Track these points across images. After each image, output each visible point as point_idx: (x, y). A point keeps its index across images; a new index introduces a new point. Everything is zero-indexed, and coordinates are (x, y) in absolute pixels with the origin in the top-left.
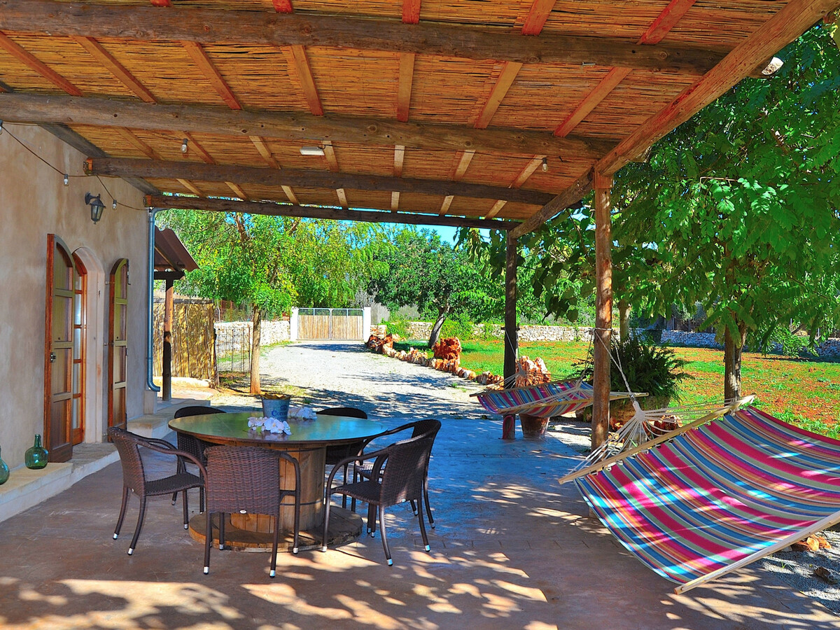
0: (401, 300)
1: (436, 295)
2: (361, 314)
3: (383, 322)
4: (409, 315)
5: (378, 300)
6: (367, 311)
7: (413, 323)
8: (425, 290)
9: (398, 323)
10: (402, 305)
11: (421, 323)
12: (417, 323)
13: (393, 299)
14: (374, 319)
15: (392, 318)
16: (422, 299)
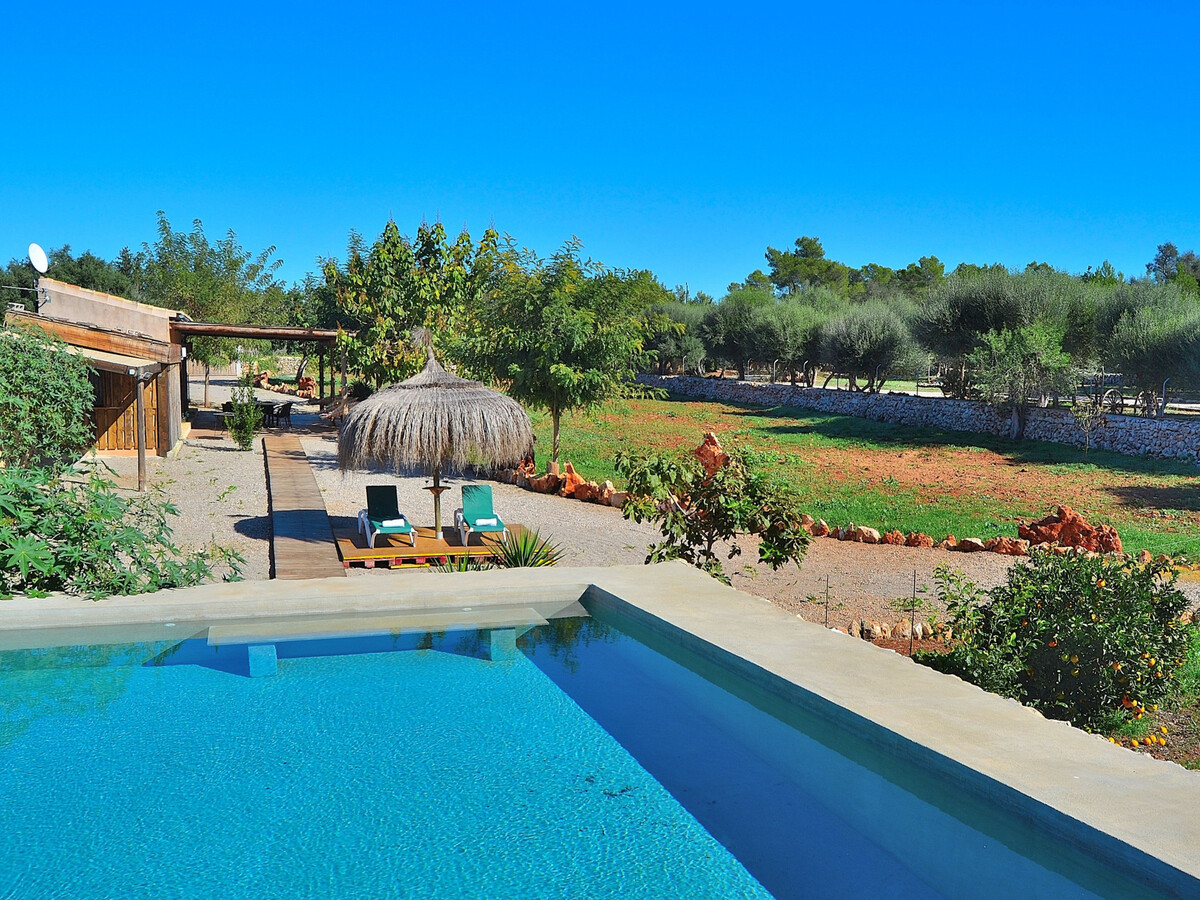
7: (283, 358)
9: (268, 358)
11: (289, 358)
12: (286, 358)
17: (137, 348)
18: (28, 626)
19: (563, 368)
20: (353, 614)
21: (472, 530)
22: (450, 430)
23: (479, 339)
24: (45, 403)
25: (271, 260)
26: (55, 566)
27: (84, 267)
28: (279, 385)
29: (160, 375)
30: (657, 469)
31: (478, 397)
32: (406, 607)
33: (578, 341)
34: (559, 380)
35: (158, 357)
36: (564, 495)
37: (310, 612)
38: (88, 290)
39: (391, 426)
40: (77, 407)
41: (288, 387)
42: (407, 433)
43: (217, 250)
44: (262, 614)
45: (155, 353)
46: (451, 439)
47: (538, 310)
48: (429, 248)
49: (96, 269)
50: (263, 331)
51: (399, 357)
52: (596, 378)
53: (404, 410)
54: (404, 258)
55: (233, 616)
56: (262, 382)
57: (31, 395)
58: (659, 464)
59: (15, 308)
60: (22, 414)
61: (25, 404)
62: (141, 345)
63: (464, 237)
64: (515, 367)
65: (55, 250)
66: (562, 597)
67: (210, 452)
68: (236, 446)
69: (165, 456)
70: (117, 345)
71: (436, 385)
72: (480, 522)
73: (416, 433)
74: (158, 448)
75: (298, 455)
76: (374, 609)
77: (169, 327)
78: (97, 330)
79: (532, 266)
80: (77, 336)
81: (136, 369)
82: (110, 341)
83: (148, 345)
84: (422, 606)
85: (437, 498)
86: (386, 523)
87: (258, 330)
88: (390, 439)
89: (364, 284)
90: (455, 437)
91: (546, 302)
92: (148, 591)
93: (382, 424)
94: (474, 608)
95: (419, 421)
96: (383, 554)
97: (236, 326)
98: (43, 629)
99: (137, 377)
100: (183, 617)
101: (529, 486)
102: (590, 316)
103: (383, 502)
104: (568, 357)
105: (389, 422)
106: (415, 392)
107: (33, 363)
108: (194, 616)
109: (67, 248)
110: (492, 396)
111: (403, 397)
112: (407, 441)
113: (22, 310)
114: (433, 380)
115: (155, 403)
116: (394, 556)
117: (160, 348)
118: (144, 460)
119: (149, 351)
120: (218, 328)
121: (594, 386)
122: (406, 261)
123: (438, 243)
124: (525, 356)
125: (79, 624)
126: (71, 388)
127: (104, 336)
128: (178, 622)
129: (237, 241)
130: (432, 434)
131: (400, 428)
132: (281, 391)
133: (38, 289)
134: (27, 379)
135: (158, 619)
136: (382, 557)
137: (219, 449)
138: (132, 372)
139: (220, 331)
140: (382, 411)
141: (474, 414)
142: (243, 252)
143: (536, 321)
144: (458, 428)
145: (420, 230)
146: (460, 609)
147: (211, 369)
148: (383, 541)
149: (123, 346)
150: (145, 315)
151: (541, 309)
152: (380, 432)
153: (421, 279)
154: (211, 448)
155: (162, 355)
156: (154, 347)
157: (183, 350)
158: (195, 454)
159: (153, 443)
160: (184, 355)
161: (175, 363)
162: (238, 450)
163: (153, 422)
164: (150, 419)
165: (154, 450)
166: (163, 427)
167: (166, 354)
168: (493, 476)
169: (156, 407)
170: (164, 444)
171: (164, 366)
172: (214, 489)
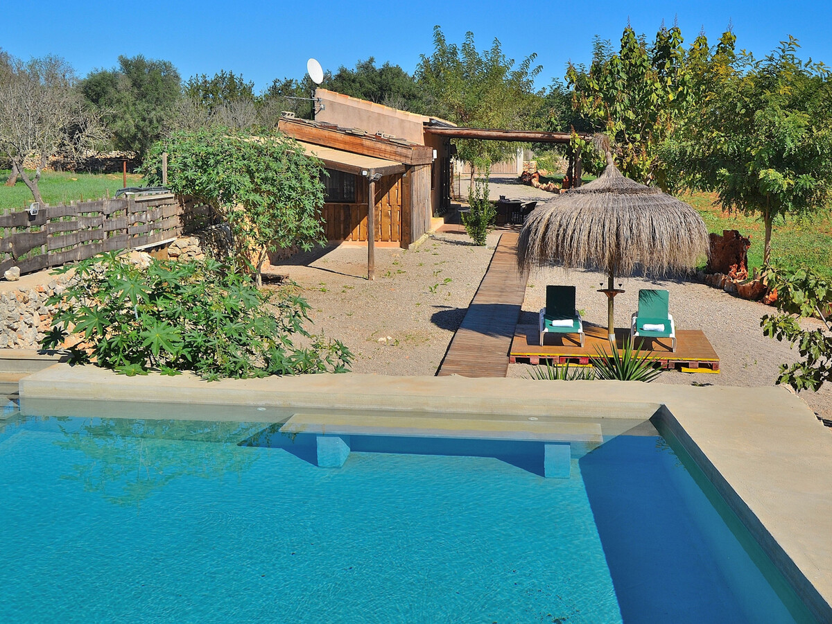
3: (535, 158)
9: (548, 158)
14: (527, 156)
17: (385, 151)
18: (148, 399)
19: (773, 174)
20: (423, 414)
21: (637, 334)
22: (618, 236)
23: (689, 143)
24: (279, 200)
25: (533, 66)
26: (184, 348)
27: (384, 77)
28: (547, 184)
29: (405, 175)
30: (804, 285)
31: (650, 203)
32: (475, 411)
33: (789, 144)
34: (768, 185)
35: (403, 159)
36: (768, 302)
37: (384, 408)
38: (355, 99)
39: (561, 230)
40: (308, 205)
41: (553, 186)
42: (576, 235)
43: (484, 59)
44: (341, 406)
45: (401, 155)
46: (618, 245)
47: (750, 113)
48: (664, 50)
49: (393, 78)
50: (505, 134)
51: (628, 159)
52: (808, 183)
53: (575, 214)
54: (638, 63)
55: (316, 405)
56: (533, 181)
57: (269, 192)
58: (806, 279)
59: (286, 116)
60: (260, 209)
61: (265, 201)
62: (389, 148)
63: (701, 41)
64: (723, 171)
65: (362, 62)
66: (632, 415)
67: (449, 245)
68: (472, 240)
69: (406, 248)
70: (369, 148)
71: (609, 190)
72: (647, 327)
73: (584, 238)
74: (401, 241)
76: (443, 410)
77: (423, 131)
78: (352, 134)
79: (748, 69)
80: (336, 140)
81: (368, 170)
82: (362, 145)
83: (395, 149)
84: (488, 412)
85: (611, 300)
86: (556, 323)
87: (501, 134)
88: (560, 242)
89: (601, 89)
90: (623, 242)
91: (761, 105)
92: (258, 376)
93: (554, 227)
94: (541, 418)
95: (588, 225)
96: (553, 352)
97: (482, 130)
98: (159, 403)
99: (369, 178)
100: (273, 403)
101: (736, 292)
102: (803, 119)
103: (561, 301)
104: (778, 162)
105: (560, 226)
106: (588, 196)
107: (273, 165)
108: (281, 403)
109: (372, 60)
110: (666, 202)
111: (576, 202)
112: (575, 245)
113: (293, 117)
114: (608, 185)
115: (400, 200)
116: (558, 355)
117: (404, 151)
118: (373, 252)
119: (396, 153)
120: (466, 132)
121: (808, 192)
122: (641, 65)
123: (674, 47)
124: (737, 161)
125: (188, 401)
126: (303, 188)
127: (357, 140)
128: (268, 407)
129: (503, 50)
130: (600, 238)
131: (570, 232)
132: (547, 190)
133: (315, 99)
134: (265, 180)
135: (252, 403)
136: (546, 355)
137: (458, 243)
138: (365, 173)
139: (467, 134)
140: (554, 214)
141: (643, 221)
142: (508, 60)
143: (748, 126)
144: (625, 232)
145: (658, 35)
146: (527, 418)
147: (476, 168)
148: (555, 339)
149: (373, 149)
150: (402, 121)
151: (754, 112)
152: (552, 234)
153: (652, 84)
154: (451, 242)
155: (406, 157)
156: (399, 149)
157: (435, 152)
158: (434, 247)
159: (397, 236)
160: (435, 156)
161: (423, 165)
162: (473, 245)
163: (397, 217)
164: (395, 214)
165: (398, 243)
166: (406, 222)
167: (410, 156)
168: (704, 280)
169: (400, 204)
170: (406, 238)
171: (408, 167)
172: (434, 280)
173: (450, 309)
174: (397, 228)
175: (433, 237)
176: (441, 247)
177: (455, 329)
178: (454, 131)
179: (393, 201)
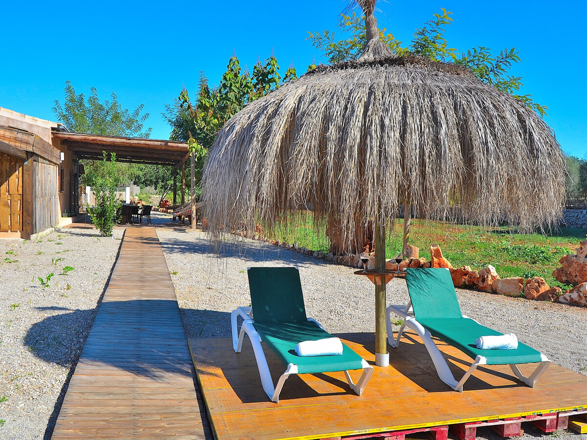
0: (146, 183)
1: (162, 182)
2: (124, 190)
3: (136, 195)
4: (151, 192)
5: (135, 183)
6: (128, 189)
7: (153, 196)
8: (157, 179)
9: (145, 196)
10: (146, 186)
11: (157, 196)
12: (155, 196)
13: (143, 183)
14: (131, 193)
15: (141, 193)
16: (156, 183)
25: (142, 113)
29: (26, 163)
39: (332, 130)
67: (75, 237)
68: (97, 232)
69: (28, 238)
74: (22, 231)
75: (153, 241)
77: (51, 136)
115: (20, 189)
137: (83, 235)
142: (123, 109)
145: (255, 67)
154: (77, 234)
155: (27, 143)
156: (20, 136)
157: (62, 154)
158: (59, 238)
159: (18, 226)
160: (63, 158)
161: (49, 161)
162: (98, 236)
163: (18, 206)
164: (15, 203)
165: (19, 233)
166: (28, 211)
167: (32, 143)
168: (337, 260)
169: (21, 192)
170: (28, 228)
171: (30, 155)
172: (51, 269)
173: (68, 312)
174: (17, 218)
175: (59, 231)
176: (66, 238)
177: (71, 362)
178: (80, 137)
179: (13, 189)
